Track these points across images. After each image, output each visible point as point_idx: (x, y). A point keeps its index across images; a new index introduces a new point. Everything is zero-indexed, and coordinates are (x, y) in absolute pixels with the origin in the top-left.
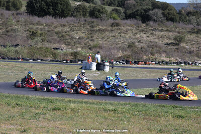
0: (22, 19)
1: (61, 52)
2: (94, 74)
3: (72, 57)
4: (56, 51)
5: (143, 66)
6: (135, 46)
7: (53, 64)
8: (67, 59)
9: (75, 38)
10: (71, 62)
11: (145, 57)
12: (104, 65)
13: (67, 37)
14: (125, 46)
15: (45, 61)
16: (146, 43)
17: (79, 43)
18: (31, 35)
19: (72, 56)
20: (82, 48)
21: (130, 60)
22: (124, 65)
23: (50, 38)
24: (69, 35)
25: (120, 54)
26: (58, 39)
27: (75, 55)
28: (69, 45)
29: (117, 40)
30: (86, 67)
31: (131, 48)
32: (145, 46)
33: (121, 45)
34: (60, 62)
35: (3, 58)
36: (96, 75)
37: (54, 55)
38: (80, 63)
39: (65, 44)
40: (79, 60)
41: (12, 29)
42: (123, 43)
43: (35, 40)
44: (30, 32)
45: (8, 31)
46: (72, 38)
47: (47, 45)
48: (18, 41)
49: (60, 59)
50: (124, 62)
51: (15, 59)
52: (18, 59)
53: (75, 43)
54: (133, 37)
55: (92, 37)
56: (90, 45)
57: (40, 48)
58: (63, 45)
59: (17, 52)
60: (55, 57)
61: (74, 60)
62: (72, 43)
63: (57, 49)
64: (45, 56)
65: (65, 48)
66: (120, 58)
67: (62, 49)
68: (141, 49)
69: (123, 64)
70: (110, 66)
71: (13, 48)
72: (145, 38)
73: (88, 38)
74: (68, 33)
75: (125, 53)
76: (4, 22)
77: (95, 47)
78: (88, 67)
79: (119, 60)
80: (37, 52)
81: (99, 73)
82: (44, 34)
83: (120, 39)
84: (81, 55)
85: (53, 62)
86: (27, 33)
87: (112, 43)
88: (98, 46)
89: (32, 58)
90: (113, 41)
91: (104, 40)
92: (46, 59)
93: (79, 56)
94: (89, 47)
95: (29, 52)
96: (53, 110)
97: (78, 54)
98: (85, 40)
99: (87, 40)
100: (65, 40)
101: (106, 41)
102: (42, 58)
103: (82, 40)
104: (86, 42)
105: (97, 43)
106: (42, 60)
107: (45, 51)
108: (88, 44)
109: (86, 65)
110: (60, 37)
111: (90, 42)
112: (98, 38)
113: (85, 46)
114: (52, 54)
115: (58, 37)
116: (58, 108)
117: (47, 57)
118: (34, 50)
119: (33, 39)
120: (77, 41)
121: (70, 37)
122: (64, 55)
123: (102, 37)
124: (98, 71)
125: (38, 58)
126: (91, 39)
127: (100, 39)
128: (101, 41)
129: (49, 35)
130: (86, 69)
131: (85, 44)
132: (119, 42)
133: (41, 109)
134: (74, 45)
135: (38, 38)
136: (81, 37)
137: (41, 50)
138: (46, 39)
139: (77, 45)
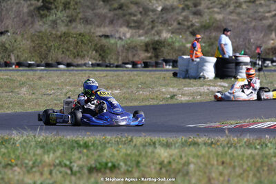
1: (119, 43)
2: (212, 88)
3: (149, 55)
4: (104, 41)
7: (97, 71)
8: (136, 59)
9: (154, 11)
10: (145, 66)
13: (134, 9)
15: (78, 66)
17: (165, 23)
18: (39, 9)
19: (147, 51)
20: (173, 33)
23: (89, 14)
24: (137, 3)
25: (272, 42)
26: (112, 13)
27: (155, 49)
28: (138, 27)
29: (261, 10)
30: (187, 71)
33: (270, 21)
34: (117, 66)
36: (216, 89)
37: (102, 51)
39: (129, 26)
40: (167, 61)
42: (275, 15)
43: (51, 18)
46: (146, 11)
47: (80, 28)
48: (8, 24)
49: (117, 59)
52: (7, 64)
53: (153, 22)
55: (195, 5)
56: (192, 25)
57: (66, 35)
58: (124, 29)
60: (103, 58)
62: (146, 23)
63: (107, 36)
64: (78, 55)
65: (128, 35)
67: (120, 38)
70: (254, 64)
73: (187, 7)
77: (205, 28)
78: (192, 72)
79: (271, 57)
80: (56, 44)
81: (226, 85)
82: (72, 3)
83: (267, 6)
84: (172, 48)
85: (99, 68)
86: (31, 5)
87: (249, 17)
88: (214, 25)
89: (43, 62)
90: (251, 11)
91: (228, 10)
92: (81, 62)
93: (165, 50)
94: (191, 30)
95: (34, 47)
96: (91, 170)
97: (164, 46)
98: (178, 14)
99: (184, 14)
100: (127, 17)
101: (231, 13)
102: (69, 61)
103: (172, 14)
104: (181, 18)
105: (210, 19)
106: (68, 65)
107: (77, 42)
108: (186, 23)
109: (188, 66)
110: (115, 9)
111: (191, 17)
112: (212, 8)
113: (179, 29)
114: (94, 50)
115: (110, 10)
116: (110, 165)
117: (83, 57)
118: (48, 39)
119: (46, 16)
120: (158, 18)
121: (141, 9)
122: (127, 50)
123: (221, 4)
124: (221, 79)
125: (60, 60)
126: (194, 9)
127: (216, 10)
128: (219, 13)
129: (88, 6)
130: (187, 76)
131: (179, 24)
132: (267, 15)
133: (46, 170)
134: (153, 28)
135: (59, 14)
136: (169, 7)
137: (67, 39)
138: (80, 16)
139: (160, 28)
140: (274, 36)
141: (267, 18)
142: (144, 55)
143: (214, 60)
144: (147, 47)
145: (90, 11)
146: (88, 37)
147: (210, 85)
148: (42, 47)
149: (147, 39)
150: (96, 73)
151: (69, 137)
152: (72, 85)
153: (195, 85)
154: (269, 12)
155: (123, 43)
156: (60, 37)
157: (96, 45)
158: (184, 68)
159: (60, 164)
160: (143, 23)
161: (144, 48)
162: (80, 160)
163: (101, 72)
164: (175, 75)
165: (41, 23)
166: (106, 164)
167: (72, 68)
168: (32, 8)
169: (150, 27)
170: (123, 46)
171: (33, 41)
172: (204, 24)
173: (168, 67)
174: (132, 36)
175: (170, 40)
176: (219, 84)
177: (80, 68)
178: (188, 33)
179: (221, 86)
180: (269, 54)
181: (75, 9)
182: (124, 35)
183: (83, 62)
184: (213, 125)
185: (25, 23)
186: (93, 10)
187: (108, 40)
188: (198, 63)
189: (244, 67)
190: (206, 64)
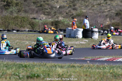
1: (40, 21)
2: (81, 42)
4: (33, 20)
7: (30, 33)
9: (56, 8)
12: (93, 32)
13: (47, 7)
14: (113, 14)
15: (22, 31)
17: (61, 13)
18: (5, 6)
20: (64, 18)
23: (27, 8)
24: (48, 4)
25: (108, 22)
26: (36, 9)
27: (56, 24)
28: (48, 15)
29: (103, 8)
30: (70, 34)
31: (120, 16)
33: (107, 13)
36: (83, 43)
37: (32, 25)
39: (44, 14)
40: (61, 30)
42: (109, 11)
43: (10, 10)
46: (52, 8)
47: (23, 14)
49: (39, 29)
53: (55, 12)
55: (74, 6)
56: (73, 14)
57: (17, 17)
58: (42, 15)
60: (33, 28)
62: (52, 13)
63: (35, 19)
64: (21, 26)
65: (44, 18)
67: (41, 19)
70: (99, 32)
73: (70, 6)
74: (47, 2)
75: (113, 21)
77: (78, 16)
78: (72, 35)
79: (107, 29)
80: (12, 22)
81: (87, 41)
82: (19, 3)
83: (105, 6)
84: (64, 24)
85: (31, 32)
86: (1, 4)
87: (97, 11)
88: (82, 14)
89: (6, 29)
90: (99, 9)
91: (89, 8)
93: (60, 25)
94: (72, 16)
95: (3, 23)
96: (28, 77)
97: (60, 23)
98: (66, 9)
99: (69, 9)
100: (44, 10)
101: (90, 9)
102: (18, 29)
103: (64, 9)
104: (68, 11)
105: (80, 12)
106: (18, 31)
107: (22, 21)
108: (70, 13)
109: (71, 32)
110: (38, 7)
111: (72, 11)
112: (81, 7)
113: (67, 16)
114: (29, 24)
115: (36, 7)
116: (36, 75)
117: (24, 27)
118: (9, 19)
119: (8, 9)
120: (57, 11)
121: (50, 7)
123: (85, 5)
124: (85, 38)
125: (14, 29)
126: (73, 7)
127: (83, 8)
128: (84, 9)
129: (26, 5)
130: (70, 36)
131: (67, 14)
132: (106, 10)
133: (8, 77)
134: (55, 15)
135: (14, 8)
136: (62, 6)
137: (17, 19)
138: (23, 9)
139: (58, 15)
140: (108, 20)
141: (105, 12)
143: (82, 30)
145: (27, 7)
146: (26, 19)
147: (80, 41)
148: (6, 23)
149: (53, 20)
150: (30, 34)
151: (18, 63)
152: (19, 40)
153: (73, 41)
154: (106, 9)
155: (42, 22)
156: (14, 18)
157: (30, 22)
158: (69, 33)
159: (14, 74)
160: (51, 13)
161: (51, 24)
162: (23, 73)
163: (32, 34)
164: (65, 36)
165: (5, 12)
166: (35, 75)
167: (19, 32)
168: (2, 5)
169: (54, 15)
170: (42, 23)
171: (2, 20)
172: (77, 14)
173: (61, 32)
174: (46, 18)
175: (63, 21)
176: (84, 40)
177: (23, 32)
178: (71, 18)
179: (85, 41)
180: (106, 28)
181: (21, 6)
182: (42, 18)
183: (24, 30)
184: (81, 58)
186: (29, 7)
187: (35, 20)
188: (75, 31)
189: (95, 33)
190: (78, 31)
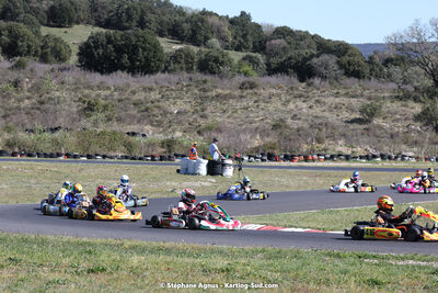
0: (69, 77)
1: (143, 140)
2: (203, 184)
3: (164, 150)
4: (131, 138)
5: (300, 164)
6: (286, 127)
7: (124, 163)
8: (154, 153)
9: (171, 113)
10: (161, 160)
11: (305, 148)
12: (224, 165)
13: (156, 111)
14: (268, 126)
15: (111, 158)
16: (306, 120)
17: (179, 123)
18: (85, 109)
19: (162, 147)
20: (184, 132)
21: (277, 153)
22: (263, 164)
23: (123, 114)
24: (158, 107)
25: (257, 142)
26: (139, 115)
27: (169, 146)
28: (159, 126)
29: (252, 115)
30: (187, 169)
31: (279, 131)
32: (306, 125)
33: (258, 124)
34: (140, 159)
35: (30, 155)
36: (207, 184)
37: (129, 146)
38: (177, 160)
39: (152, 125)
40: (177, 156)
41: (50, 99)
42: (262, 120)
43: (94, 117)
44: (84, 102)
45: (42, 103)
46: (165, 113)
47: (115, 126)
48: (61, 121)
49: (140, 153)
50: (265, 158)
51: (51, 156)
52: (59, 155)
53: (170, 122)
54: (283, 108)
55: (203, 110)
56: (200, 126)
57: (103, 133)
58: (148, 127)
59: (55, 142)
60: (130, 151)
61: (167, 155)
62: (165, 123)
63: (134, 134)
64: (110, 149)
65: (151, 133)
66: (257, 149)
67: (144, 135)
68: (298, 130)
69: (263, 160)
70: (235, 166)
71: (48, 135)
72: (304, 110)
73: (196, 111)
74: (156, 104)
75: (267, 140)
76: (35, 85)
77: (209, 129)
78: (190, 170)
79: (254, 155)
80: (95, 141)
81: (214, 181)
82: (110, 106)
83: (256, 112)
84: (182, 146)
85: (125, 161)
86: (79, 106)
87: (242, 121)
88: (216, 126)
89: (86, 154)
90: (244, 116)
91: (227, 115)
92: (113, 154)
93: (176, 147)
94: (198, 129)
95: (79, 142)
96: (91, 271)
97: (176, 144)
98: (189, 117)
99: (194, 117)
100: (151, 118)
101: (229, 117)
102: (105, 153)
103: (185, 116)
104: (191, 120)
105: (212, 122)
106: (104, 157)
107: (111, 139)
108: (195, 124)
110: (142, 111)
111: (199, 119)
112: (215, 112)
113: (189, 129)
114: (123, 145)
115: (138, 112)
116: (101, 268)
117: (115, 151)
118: (90, 137)
119: (90, 116)
120: (174, 119)
121: (162, 112)
122: (148, 146)
123: (222, 109)
124: (211, 175)
125: (98, 153)
126: (201, 113)
127: (218, 114)
128: (220, 117)
129: (122, 108)
130: (186, 172)
131: (190, 124)
132: (256, 119)
134: (170, 127)
135: (99, 115)
136: (182, 111)
137: (103, 137)
138: (116, 116)
139: (175, 127)
140: (258, 137)
141: (255, 122)
142: (160, 151)
143: (206, 162)
144: (163, 144)
145: (124, 112)
146: (119, 135)
147: (202, 181)
148: (85, 142)
149: (164, 138)
150: (123, 165)
153: (191, 180)
154: (258, 117)
155: (146, 140)
156: (99, 135)
157: (125, 142)
158: (185, 167)
159: (72, 266)
160: (162, 123)
161: (161, 145)
163: (126, 165)
164: (178, 171)
165: (85, 121)
167: (106, 159)
168: (80, 109)
169: (168, 126)
170: (146, 144)
171: (78, 138)
172: (208, 125)
174: (153, 134)
175: (180, 139)
176: (209, 180)
177: (112, 160)
178: (195, 132)
179: (210, 182)
180: (253, 152)
181: (112, 110)
182: (148, 132)
185: (74, 120)
186: (126, 111)
187: (134, 137)
188: (195, 164)
189: (228, 167)
190: (201, 164)
